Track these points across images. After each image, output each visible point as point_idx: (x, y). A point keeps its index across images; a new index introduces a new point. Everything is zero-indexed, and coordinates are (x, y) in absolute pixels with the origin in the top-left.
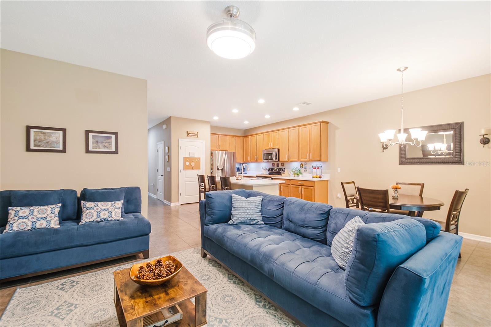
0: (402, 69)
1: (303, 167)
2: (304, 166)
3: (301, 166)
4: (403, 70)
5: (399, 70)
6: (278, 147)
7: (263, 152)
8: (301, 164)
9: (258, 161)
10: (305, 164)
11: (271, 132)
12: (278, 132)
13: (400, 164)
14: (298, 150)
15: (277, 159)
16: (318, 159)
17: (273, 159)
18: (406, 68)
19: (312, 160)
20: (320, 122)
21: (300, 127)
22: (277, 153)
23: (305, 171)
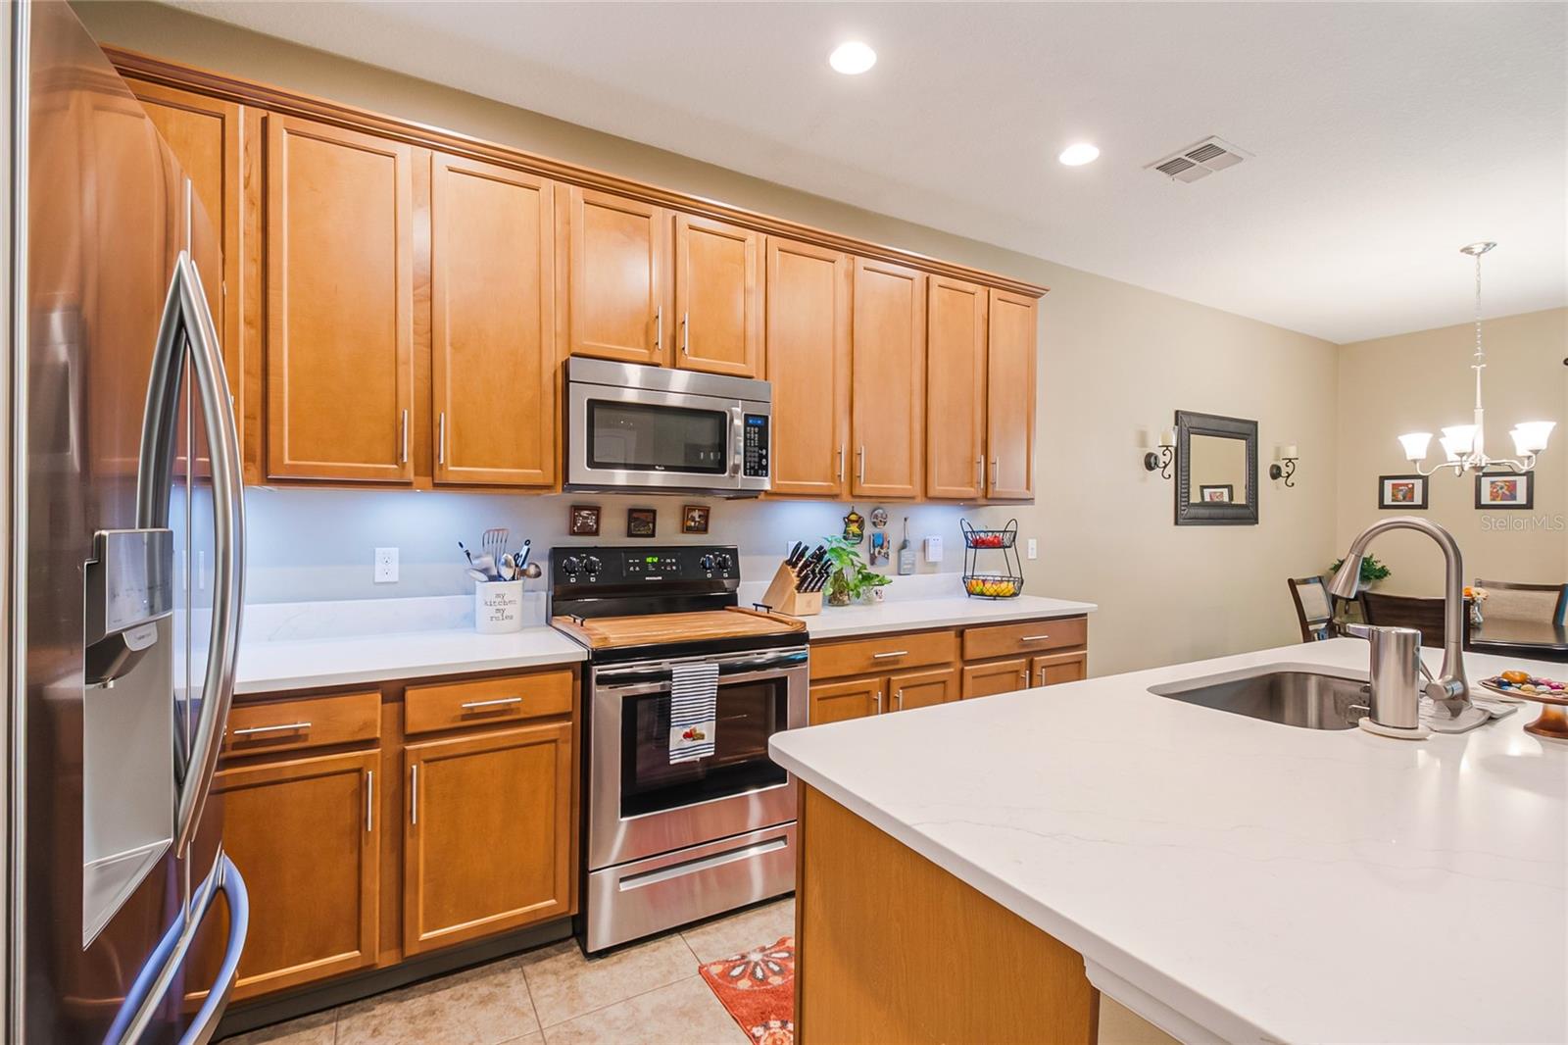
0: (1478, 249)
1: (861, 536)
2: (868, 530)
3: (854, 528)
4: (1481, 250)
5: (1467, 250)
6: (754, 375)
7: (567, 381)
8: (853, 517)
9: (454, 472)
10: (876, 517)
11: (674, 212)
12: (751, 236)
13: (1176, 523)
14: (918, 427)
15: (766, 468)
16: (1022, 492)
17: (724, 472)
18: (1488, 246)
19: (996, 496)
20: (1034, 294)
21: (936, 279)
22: (766, 418)
23: (877, 562)
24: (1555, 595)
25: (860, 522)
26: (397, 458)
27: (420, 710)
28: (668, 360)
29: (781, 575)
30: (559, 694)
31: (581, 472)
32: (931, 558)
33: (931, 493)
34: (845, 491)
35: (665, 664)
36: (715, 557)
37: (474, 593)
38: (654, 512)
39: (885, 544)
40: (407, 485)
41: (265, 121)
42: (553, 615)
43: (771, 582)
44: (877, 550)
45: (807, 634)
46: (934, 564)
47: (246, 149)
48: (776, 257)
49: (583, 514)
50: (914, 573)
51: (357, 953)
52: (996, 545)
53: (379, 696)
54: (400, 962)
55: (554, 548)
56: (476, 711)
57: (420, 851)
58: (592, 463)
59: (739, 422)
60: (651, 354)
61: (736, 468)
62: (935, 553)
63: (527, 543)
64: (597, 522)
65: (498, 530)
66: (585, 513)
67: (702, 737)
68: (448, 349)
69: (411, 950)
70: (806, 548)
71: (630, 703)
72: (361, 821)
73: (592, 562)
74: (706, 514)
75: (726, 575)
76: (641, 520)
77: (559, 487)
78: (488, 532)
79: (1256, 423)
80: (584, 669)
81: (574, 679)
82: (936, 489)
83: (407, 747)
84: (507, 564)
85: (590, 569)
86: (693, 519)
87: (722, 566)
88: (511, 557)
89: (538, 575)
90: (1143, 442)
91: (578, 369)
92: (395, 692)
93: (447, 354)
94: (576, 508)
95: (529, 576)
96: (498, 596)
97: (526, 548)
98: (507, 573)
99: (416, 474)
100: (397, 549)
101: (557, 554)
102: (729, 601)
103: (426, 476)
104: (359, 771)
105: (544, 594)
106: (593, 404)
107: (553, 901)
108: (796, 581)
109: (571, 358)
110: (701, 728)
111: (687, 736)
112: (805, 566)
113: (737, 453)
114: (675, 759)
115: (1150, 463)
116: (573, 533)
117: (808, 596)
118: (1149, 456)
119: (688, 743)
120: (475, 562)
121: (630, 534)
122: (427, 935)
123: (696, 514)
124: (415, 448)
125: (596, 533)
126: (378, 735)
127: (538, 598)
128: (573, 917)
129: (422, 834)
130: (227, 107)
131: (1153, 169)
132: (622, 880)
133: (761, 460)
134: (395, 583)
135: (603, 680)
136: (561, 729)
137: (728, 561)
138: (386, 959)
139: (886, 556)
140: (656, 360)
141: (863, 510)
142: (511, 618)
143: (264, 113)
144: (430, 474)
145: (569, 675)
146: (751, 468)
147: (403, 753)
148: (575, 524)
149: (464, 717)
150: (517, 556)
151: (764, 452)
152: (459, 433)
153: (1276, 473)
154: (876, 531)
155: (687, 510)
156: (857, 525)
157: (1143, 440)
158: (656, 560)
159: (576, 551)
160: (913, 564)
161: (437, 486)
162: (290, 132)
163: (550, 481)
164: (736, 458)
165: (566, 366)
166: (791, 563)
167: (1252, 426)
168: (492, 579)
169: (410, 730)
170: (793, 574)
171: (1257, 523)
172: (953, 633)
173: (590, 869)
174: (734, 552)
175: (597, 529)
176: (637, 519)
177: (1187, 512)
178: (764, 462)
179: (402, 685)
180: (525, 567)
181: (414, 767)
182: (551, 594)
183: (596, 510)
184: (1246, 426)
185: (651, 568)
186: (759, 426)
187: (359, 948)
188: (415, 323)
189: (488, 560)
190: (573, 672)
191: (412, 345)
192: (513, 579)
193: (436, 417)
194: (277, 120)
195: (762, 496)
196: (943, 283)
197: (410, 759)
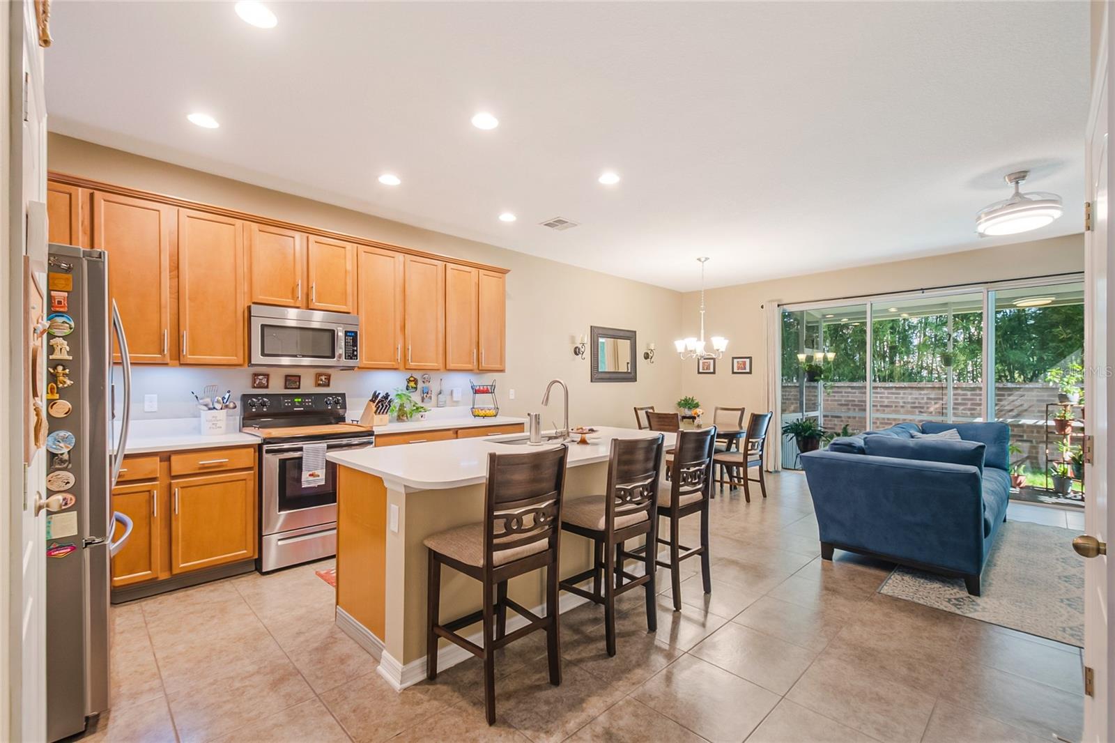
0: (703, 260)
1: (416, 388)
2: (420, 385)
3: (412, 384)
5: (699, 260)
6: (351, 311)
7: (250, 316)
8: (412, 379)
9: (190, 358)
10: (424, 378)
11: (307, 235)
12: (349, 245)
13: (591, 381)
14: (441, 336)
15: (356, 356)
16: (497, 366)
17: (334, 358)
18: (707, 259)
19: (484, 369)
20: (504, 272)
21: (450, 266)
22: (356, 333)
23: (425, 401)
24: (740, 412)
25: (416, 381)
26: (161, 351)
27: (178, 465)
28: (305, 304)
29: (368, 407)
30: (248, 458)
31: (257, 358)
32: (455, 399)
33: (448, 368)
34: (401, 366)
35: (299, 445)
36: (333, 398)
37: (200, 417)
38: (299, 377)
39: (430, 392)
40: (166, 364)
41: (92, 195)
42: (243, 427)
43: (363, 411)
44: (425, 395)
45: (373, 432)
46: (457, 402)
47: (82, 208)
48: (363, 256)
49: (260, 378)
50: (446, 406)
51: (150, 572)
52: (486, 392)
53: (158, 459)
54: (170, 577)
55: (244, 395)
56: (206, 465)
57: (179, 528)
58: (263, 354)
59: (341, 334)
60: (295, 302)
61: (340, 356)
62: (456, 397)
63: (229, 392)
64: (268, 381)
65: (213, 386)
66: (260, 377)
67: (318, 476)
68: (187, 301)
69: (175, 571)
70: (379, 394)
71: (283, 463)
72: (151, 513)
73: (264, 402)
74: (329, 377)
75: (339, 407)
76: (292, 380)
77: (246, 365)
78: (207, 387)
79: (635, 332)
80: (260, 446)
81: (255, 452)
82: (451, 365)
83: (172, 481)
84: (218, 402)
85: (263, 404)
86: (321, 380)
87: (337, 403)
88: (220, 399)
89: (235, 407)
90: (573, 342)
91: (256, 310)
92: (166, 457)
93: (187, 304)
94: (256, 375)
95: (230, 408)
96: (213, 417)
97: (228, 394)
98: (218, 406)
99: (171, 359)
100: (156, 396)
101: (245, 398)
102: (341, 419)
103: (176, 360)
104: (149, 491)
105: (238, 417)
106: (263, 326)
107: (245, 551)
108: (375, 409)
109: (253, 306)
110: (317, 472)
111: (310, 475)
112: (379, 402)
113: (341, 348)
114: (304, 485)
115: (577, 352)
116: (254, 387)
117: (381, 416)
118: (576, 348)
119: (311, 478)
120: (201, 401)
121: (286, 388)
122: (182, 566)
123: (323, 378)
124: (170, 346)
125: (267, 387)
126: (158, 476)
127: (235, 419)
128: (256, 559)
129: (180, 519)
130: (72, 189)
131: (542, 225)
132: (279, 540)
133: (353, 352)
134: (155, 412)
135: (268, 451)
136: (249, 474)
137: (340, 400)
138: (164, 576)
139: (430, 398)
140: (298, 305)
141: (417, 375)
142: (221, 427)
143: (91, 191)
144: (178, 358)
145: (252, 450)
146: (349, 356)
147: (170, 484)
148: (255, 383)
149: (200, 469)
150: (224, 398)
151: (355, 348)
152: (193, 340)
153: (647, 356)
154: (424, 385)
155: (318, 375)
156: (413, 382)
157: (573, 339)
158: (300, 400)
159: (256, 396)
160: (445, 402)
161: (181, 365)
162: (105, 200)
163: (241, 362)
164: (340, 350)
165: (249, 308)
166: (372, 401)
167: (633, 334)
168: (210, 409)
169: (173, 474)
170: (373, 406)
171: (636, 381)
172: (451, 432)
173: (263, 534)
174: (343, 395)
175: (268, 385)
176: (290, 380)
177: (597, 376)
178: (355, 353)
179: (168, 454)
180: (228, 403)
181: (176, 489)
182: (242, 417)
183: (267, 376)
184: (631, 333)
185: (297, 404)
186: (352, 338)
187: (150, 570)
188: (170, 288)
189: (208, 400)
190: (254, 449)
191: (168, 299)
192: (221, 409)
193: (181, 333)
194: (98, 194)
195: (356, 369)
196: (452, 267)
197: (173, 486)
